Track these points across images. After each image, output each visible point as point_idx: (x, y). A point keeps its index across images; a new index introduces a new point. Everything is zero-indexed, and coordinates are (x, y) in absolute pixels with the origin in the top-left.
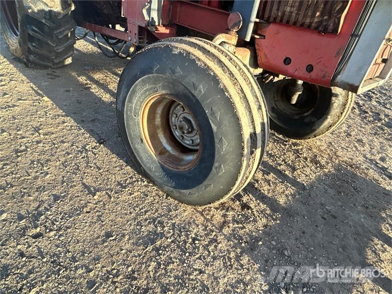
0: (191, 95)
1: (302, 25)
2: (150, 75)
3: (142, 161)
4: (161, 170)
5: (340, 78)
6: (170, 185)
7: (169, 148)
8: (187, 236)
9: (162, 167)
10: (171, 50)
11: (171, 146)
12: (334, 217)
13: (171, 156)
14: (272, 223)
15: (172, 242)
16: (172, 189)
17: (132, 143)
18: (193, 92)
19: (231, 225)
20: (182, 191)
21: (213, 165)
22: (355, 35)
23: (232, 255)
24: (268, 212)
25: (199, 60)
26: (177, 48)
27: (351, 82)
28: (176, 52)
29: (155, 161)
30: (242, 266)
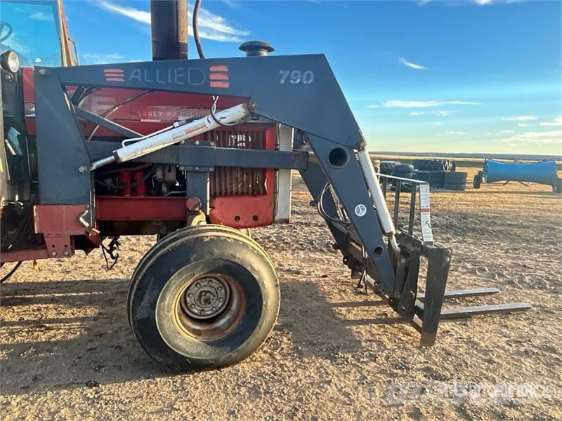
0: (231, 264)
1: (237, 193)
2: (188, 266)
3: (187, 353)
4: (210, 347)
5: (277, 218)
6: (225, 352)
7: (197, 327)
8: (267, 374)
9: (209, 343)
10: (202, 240)
11: (196, 325)
12: (307, 312)
13: (206, 332)
14: (290, 336)
15: (266, 384)
16: (229, 354)
17: (170, 342)
18: (233, 260)
19: (275, 353)
20: (240, 347)
21: (262, 304)
22: (275, 193)
23: (298, 363)
24: (279, 333)
25: (229, 238)
26: (207, 237)
27: (284, 218)
28: (208, 239)
29: (198, 344)
30: (309, 363)
